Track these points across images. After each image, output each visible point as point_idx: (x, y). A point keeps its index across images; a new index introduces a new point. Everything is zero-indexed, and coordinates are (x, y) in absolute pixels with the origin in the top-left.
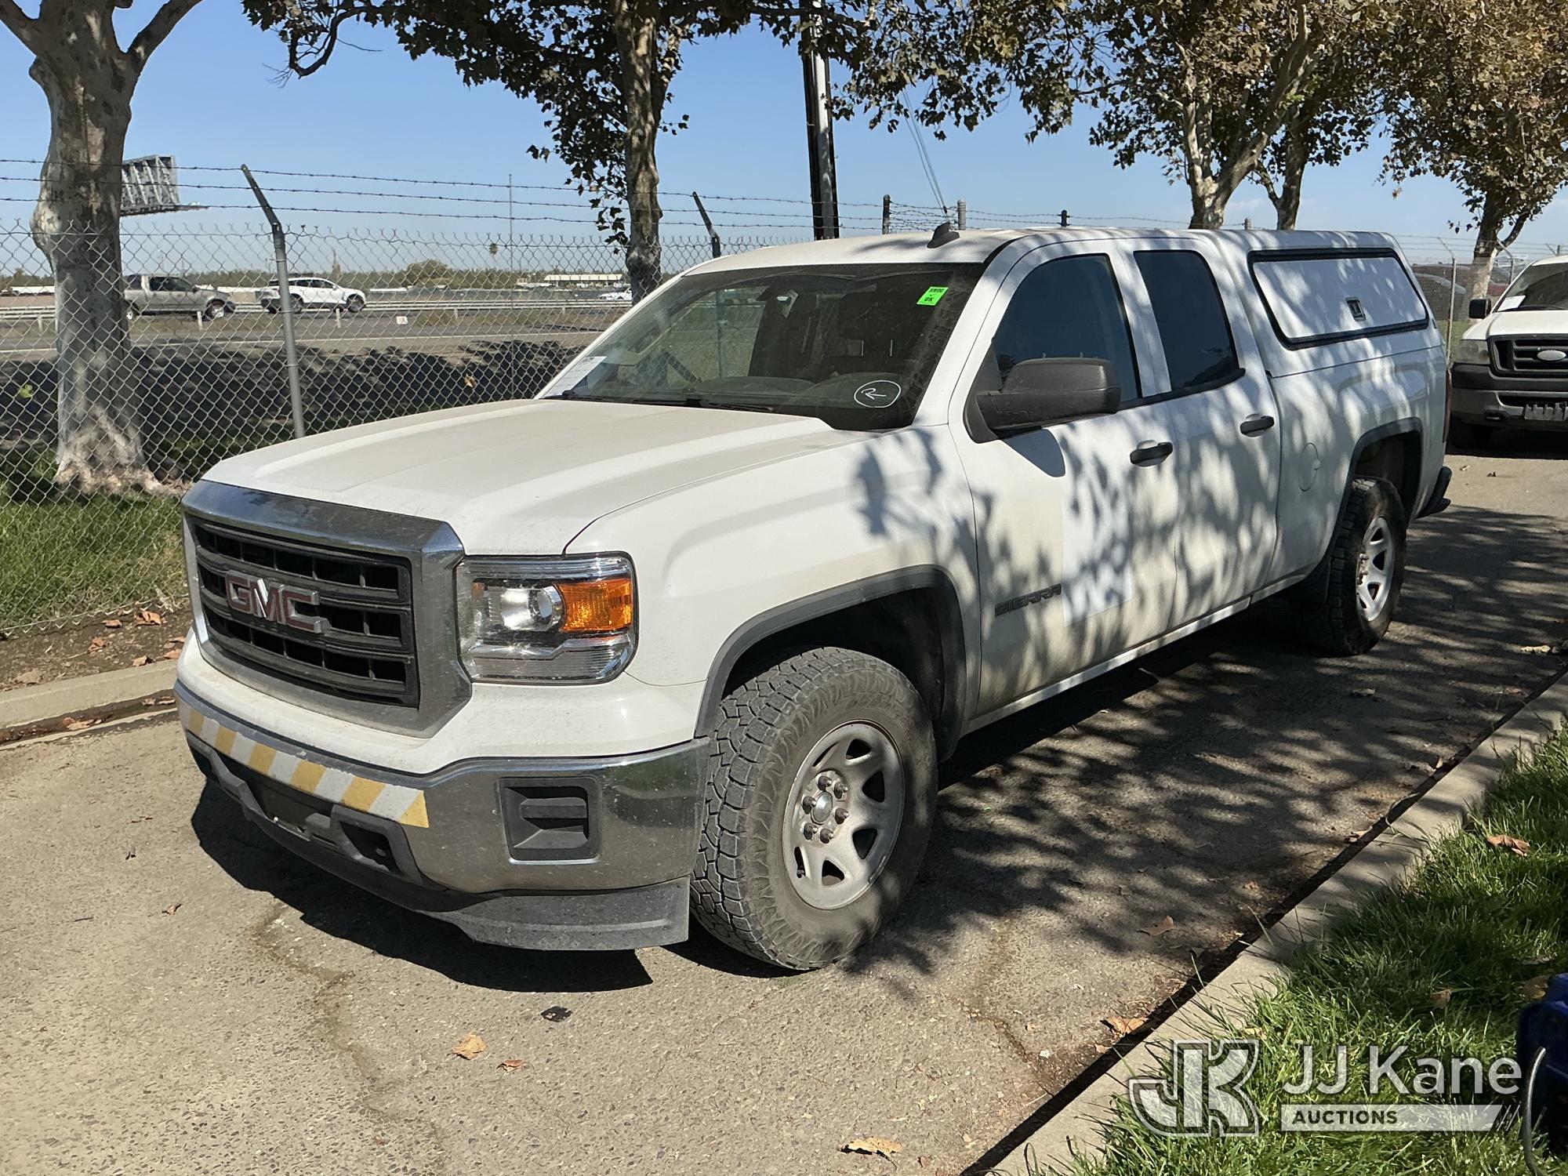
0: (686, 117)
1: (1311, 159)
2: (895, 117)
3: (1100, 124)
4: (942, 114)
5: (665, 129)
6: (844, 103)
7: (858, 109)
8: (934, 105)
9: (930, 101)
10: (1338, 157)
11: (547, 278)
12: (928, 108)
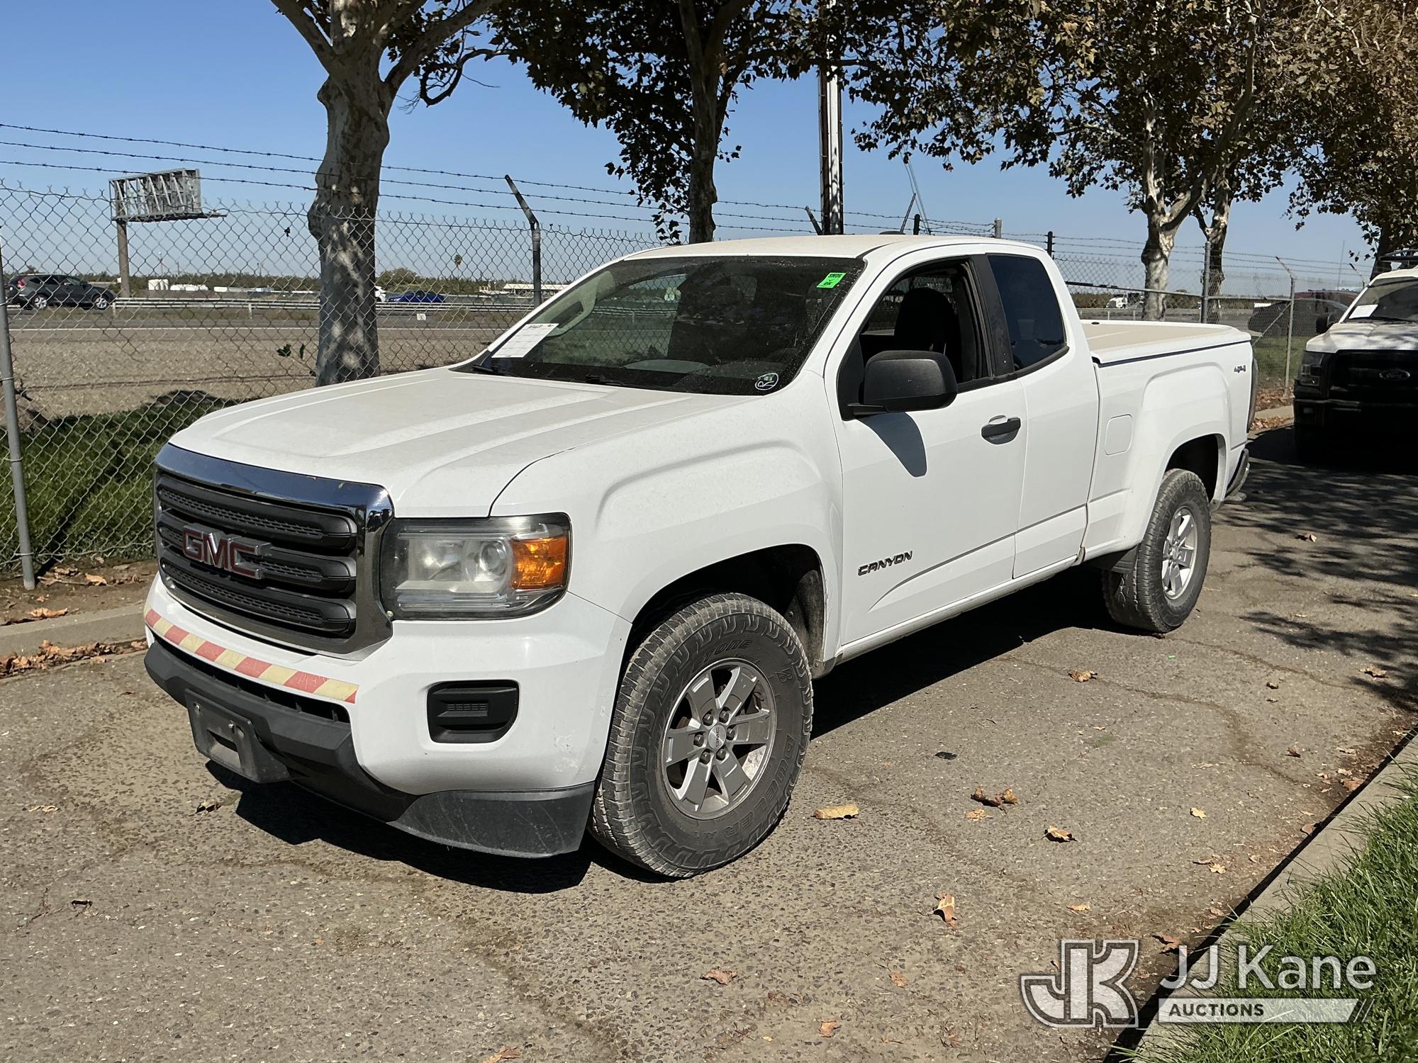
0: (738, 148)
1: (1237, 196)
2: (910, 150)
3: (1059, 159)
4: (949, 149)
5: (721, 157)
6: (870, 138)
7: (881, 143)
8: (943, 141)
9: (939, 137)
10: (1260, 195)
11: (507, 287)
12: (937, 144)
